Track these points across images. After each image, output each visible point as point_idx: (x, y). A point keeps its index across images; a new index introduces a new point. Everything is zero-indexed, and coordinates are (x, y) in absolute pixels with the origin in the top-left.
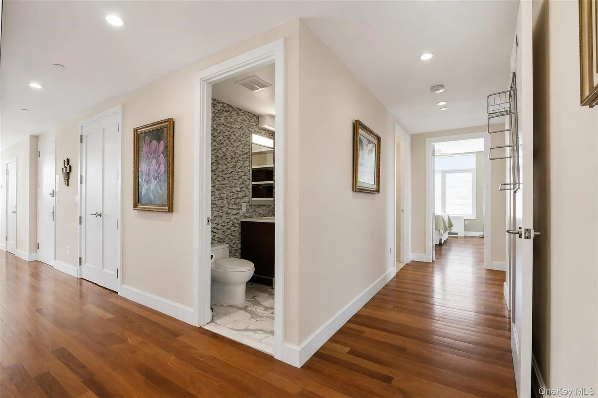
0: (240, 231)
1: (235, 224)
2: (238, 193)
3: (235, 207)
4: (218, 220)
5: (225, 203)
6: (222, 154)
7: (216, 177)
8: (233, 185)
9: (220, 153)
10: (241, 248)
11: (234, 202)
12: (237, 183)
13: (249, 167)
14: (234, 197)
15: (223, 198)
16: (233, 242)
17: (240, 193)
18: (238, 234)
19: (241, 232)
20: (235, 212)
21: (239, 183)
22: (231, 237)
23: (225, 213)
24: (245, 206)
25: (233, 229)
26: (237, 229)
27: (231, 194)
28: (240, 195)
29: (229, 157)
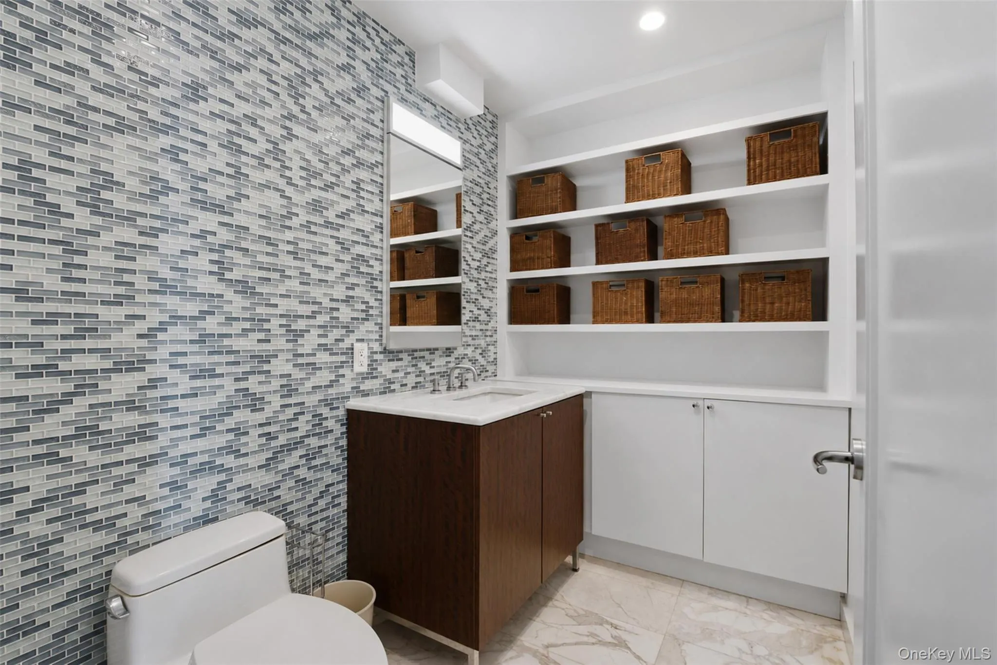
0: (345, 448)
1: (325, 423)
2: (334, 305)
3: (323, 357)
4: (241, 416)
5: (280, 343)
6: (263, 146)
7: (231, 237)
8: (316, 274)
9: (255, 141)
10: (351, 511)
11: (323, 341)
12: (332, 269)
13: (382, 217)
14: (321, 319)
15: (266, 326)
16: (315, 492)
17: (343, 307)
18: (337, 458)
19: (348, 450)
20: (324, 377)
21: (340, 268)
22: (302, 473)
23: (276, 384)
24: (366, 353)
25: (314, 442)
26: (330, 439)
27: (306, 310)
28: (345, 314)
29: (296, 163)
